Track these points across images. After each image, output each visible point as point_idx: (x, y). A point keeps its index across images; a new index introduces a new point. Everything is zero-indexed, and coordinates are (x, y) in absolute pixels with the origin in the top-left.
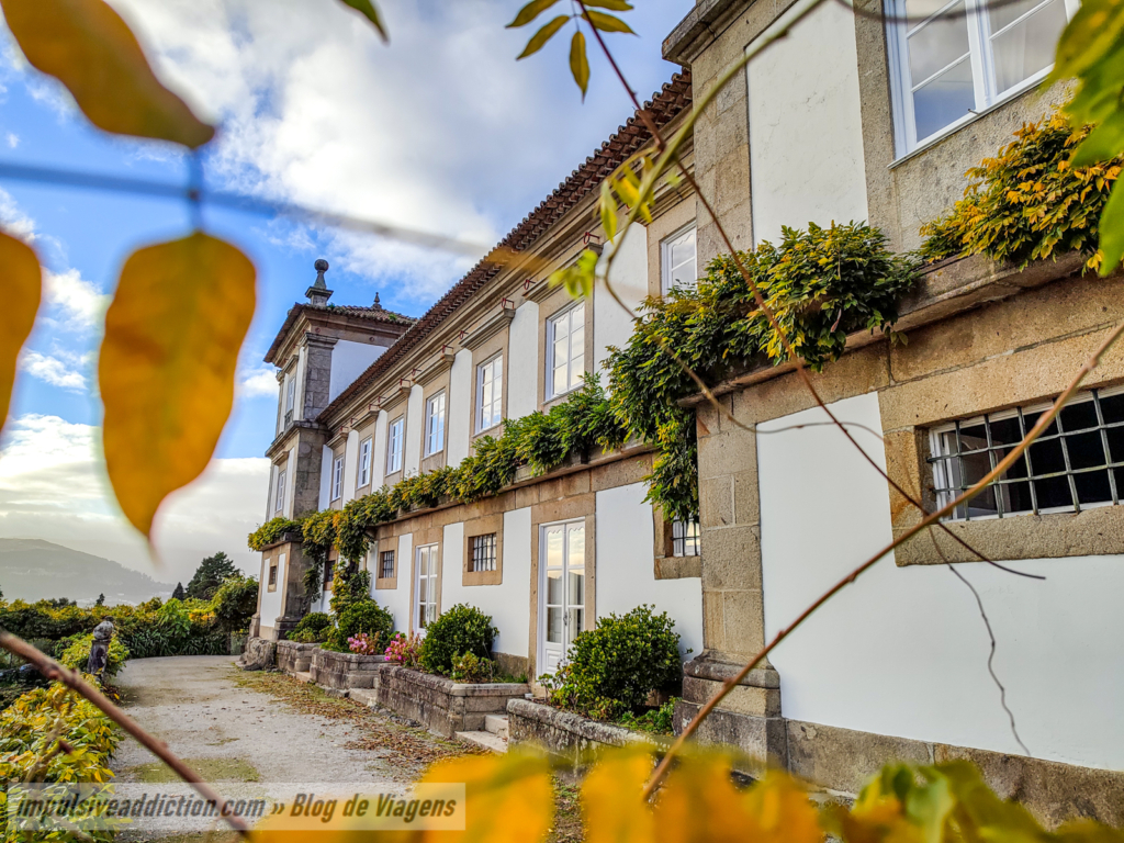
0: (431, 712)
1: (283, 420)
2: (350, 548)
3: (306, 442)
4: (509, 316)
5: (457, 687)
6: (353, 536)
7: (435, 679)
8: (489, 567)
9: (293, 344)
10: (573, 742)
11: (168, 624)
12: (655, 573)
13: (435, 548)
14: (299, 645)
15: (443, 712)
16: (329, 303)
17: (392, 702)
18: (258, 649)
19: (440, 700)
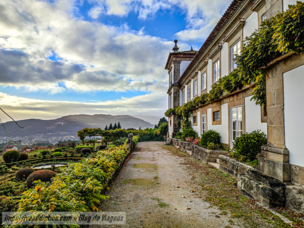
0: (203, 157)
1: (170, 83)
2: (186, 115)
3: (175, 89)
4: (221, 48)
5: (208, 151)
6: (186, 113)
7: (203, 149)
8: (218, 120)
9: (171, 64)
10: (234, 167)
11: (150, 134)
12: (261, 121)
13: (205, 115)
14: (176, 139)
15: (205, 157)
16: (178, 51)
17: (195, 154)
18: (169, 140)
19: (204, 154)
